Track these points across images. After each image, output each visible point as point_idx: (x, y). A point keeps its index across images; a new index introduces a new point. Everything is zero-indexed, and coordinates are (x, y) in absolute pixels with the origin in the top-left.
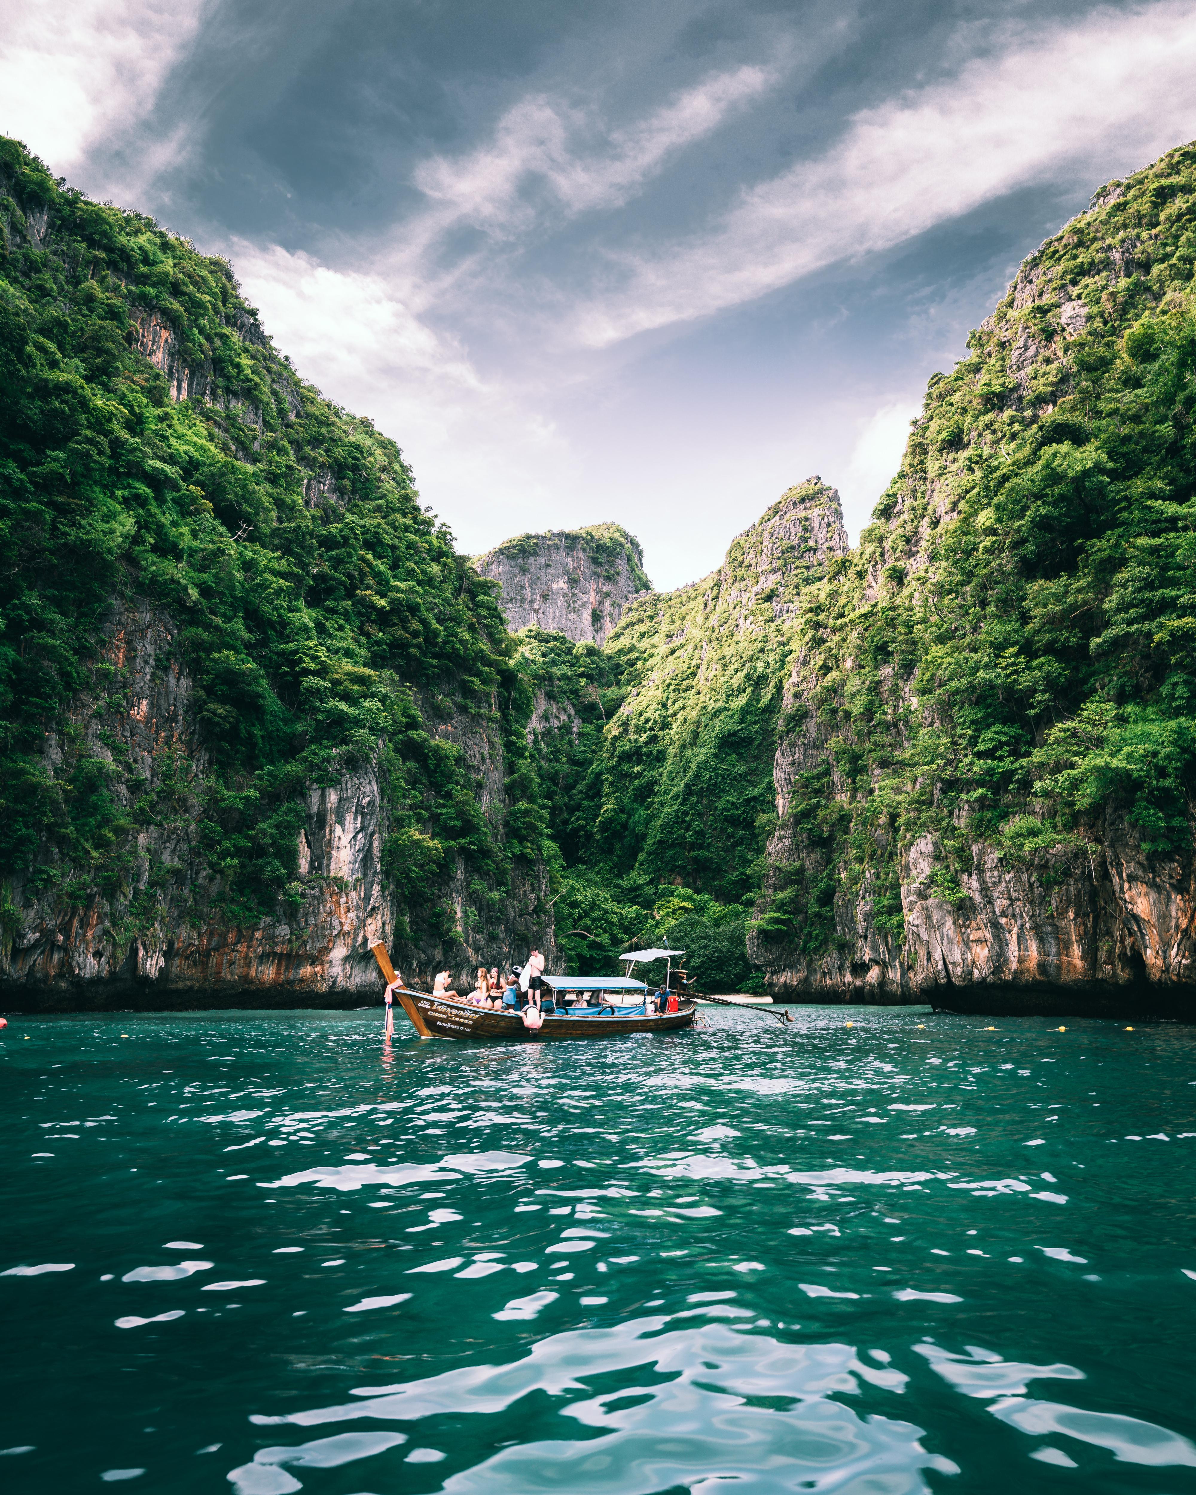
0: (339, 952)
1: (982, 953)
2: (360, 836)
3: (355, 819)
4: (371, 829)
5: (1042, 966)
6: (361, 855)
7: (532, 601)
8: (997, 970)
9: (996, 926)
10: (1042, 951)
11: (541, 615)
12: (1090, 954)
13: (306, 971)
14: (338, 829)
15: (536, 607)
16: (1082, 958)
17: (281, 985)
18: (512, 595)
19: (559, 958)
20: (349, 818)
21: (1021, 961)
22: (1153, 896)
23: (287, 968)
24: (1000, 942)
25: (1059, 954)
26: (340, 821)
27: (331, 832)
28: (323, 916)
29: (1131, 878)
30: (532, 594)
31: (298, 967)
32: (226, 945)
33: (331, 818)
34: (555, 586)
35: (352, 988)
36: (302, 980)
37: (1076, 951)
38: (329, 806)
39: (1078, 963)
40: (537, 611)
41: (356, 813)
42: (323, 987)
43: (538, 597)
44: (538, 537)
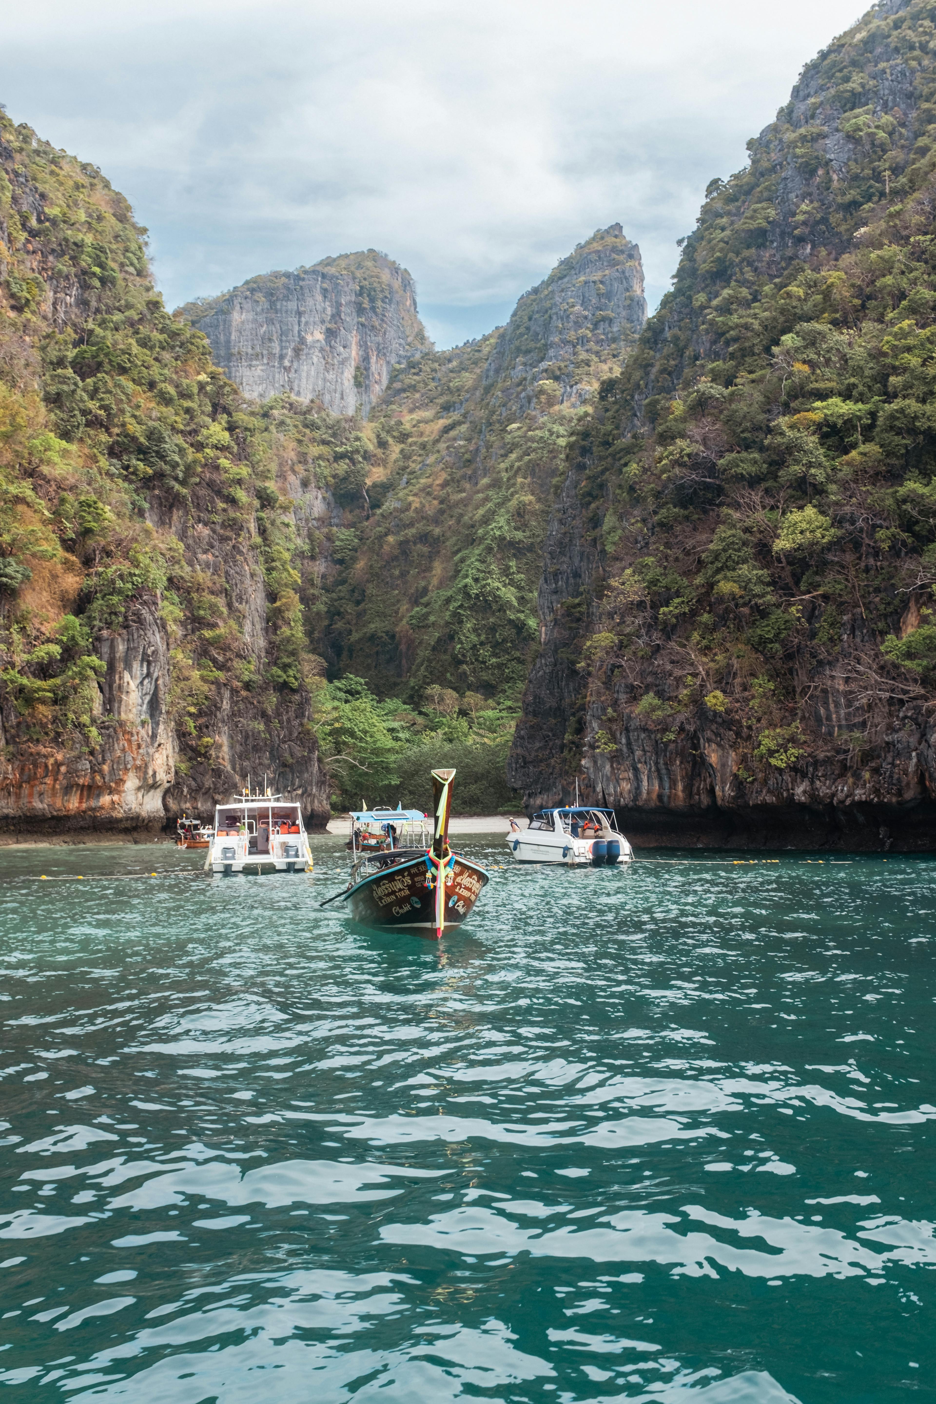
0: (131, 782)
1: (626, 786)
2: (146, 681)
3: (142, 666)
4: (155, 675)
5: (660, 797)
6: (148, 698)
7: (282, 357)
8: (636, 798)
9: (636, 770)
10: (661, 786)
11: (292, 375)
12: (688, 789)
13: (106, 800)
14: (127, 676)
15: (287, 363)
16: (683, 791)
17: (84, 812)
18: (258, 349)
19: (323, 783)
20: (136, 665)
21: (648, 793)
22: (720, 752)
23: (89, 797)
24: (638, 779)
25: (670, 788)
26: (128, 667)
27: (120, 678)
28: (118, 753)
29: (709, 740)
30: (282, 348)
31: (98, 796)
32: (35, 778)
33: (120, 666)
34: (309, 339)
35: (144, 814)
36: (101, 808)
37: (680, 787)
38: (118, 655)
39: (680, 794)
40: (287, 370)
41: (142, 661)
42: (119, 814)
43: (290, 352)
44: (287, 275)
